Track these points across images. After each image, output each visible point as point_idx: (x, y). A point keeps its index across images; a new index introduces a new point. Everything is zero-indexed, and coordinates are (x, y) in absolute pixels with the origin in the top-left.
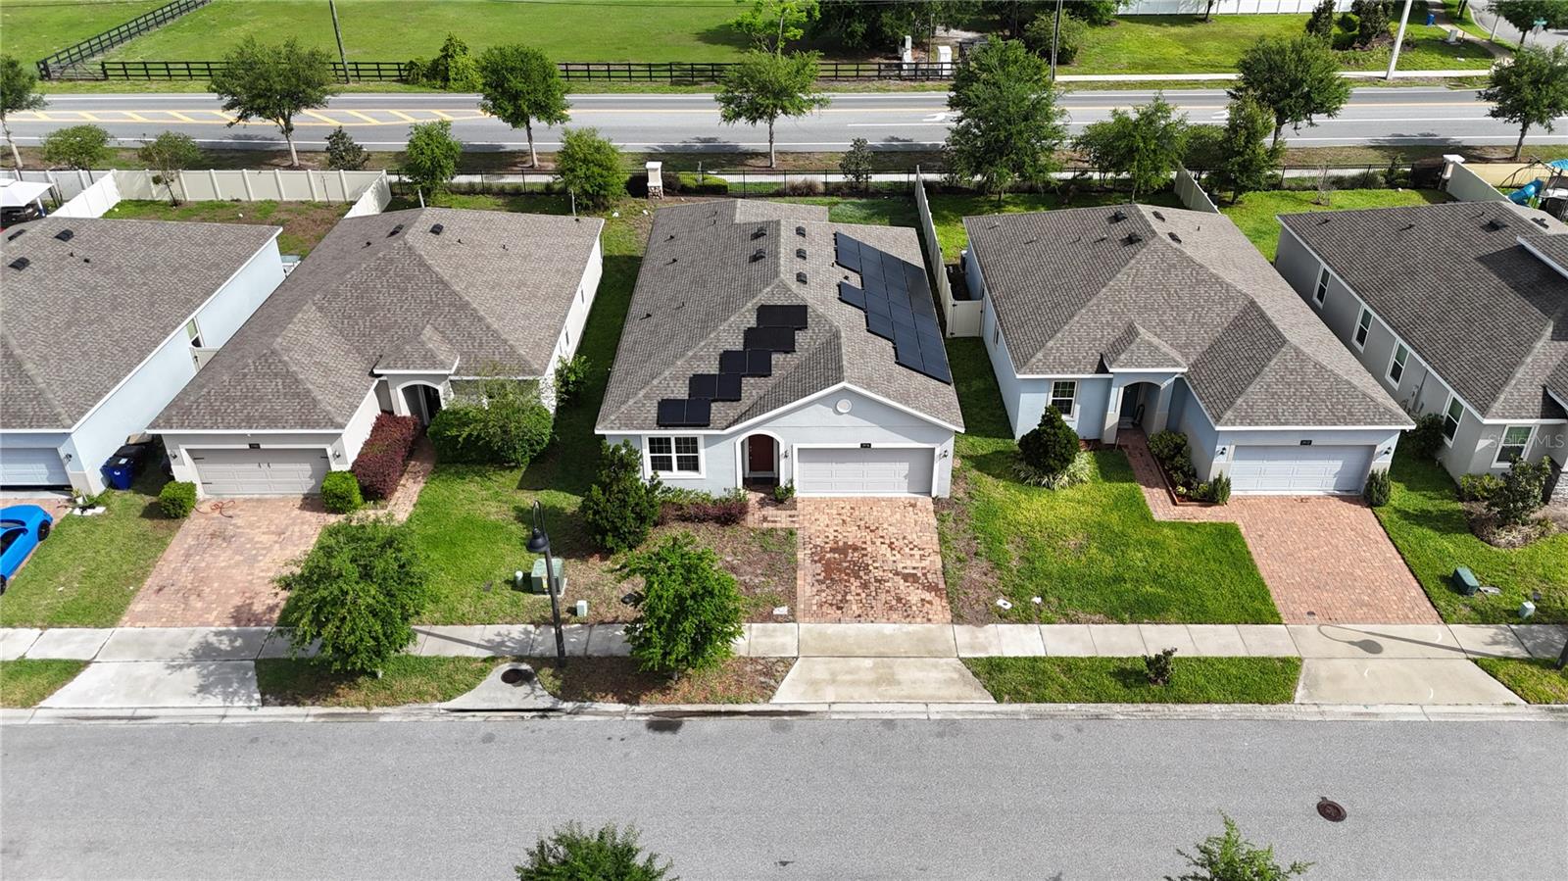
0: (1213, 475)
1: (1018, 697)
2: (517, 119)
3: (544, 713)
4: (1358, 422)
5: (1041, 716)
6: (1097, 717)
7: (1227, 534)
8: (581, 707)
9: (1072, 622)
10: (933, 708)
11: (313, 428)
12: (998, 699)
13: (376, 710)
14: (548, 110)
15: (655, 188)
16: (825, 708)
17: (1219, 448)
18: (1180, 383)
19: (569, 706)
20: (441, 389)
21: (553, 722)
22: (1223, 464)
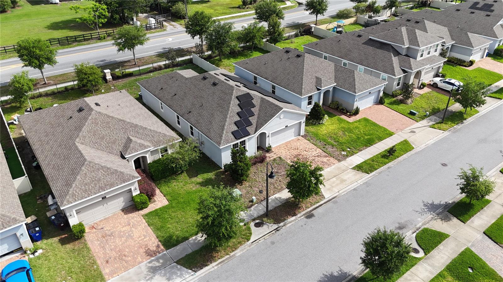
0: (355, 107)
1: (371, 171)
2: (40, 67)
3: (277, 230)
4: (379, 85)
5: (380, 173)
6: (389, 168)
7: (366, 120)
8: (285, 223)
9: (361, 151)
10: (359, 182)
11: (129, 181)
12: (369, 174)
13: (232, 254)
14: (50, 61)
15: (110, 79)
16: (338, 194)
17: (355, 100)
18: (334, 88)
19: (282, 224)
20: (147, 156)
21: (283, 230)
22: (356, 105)
